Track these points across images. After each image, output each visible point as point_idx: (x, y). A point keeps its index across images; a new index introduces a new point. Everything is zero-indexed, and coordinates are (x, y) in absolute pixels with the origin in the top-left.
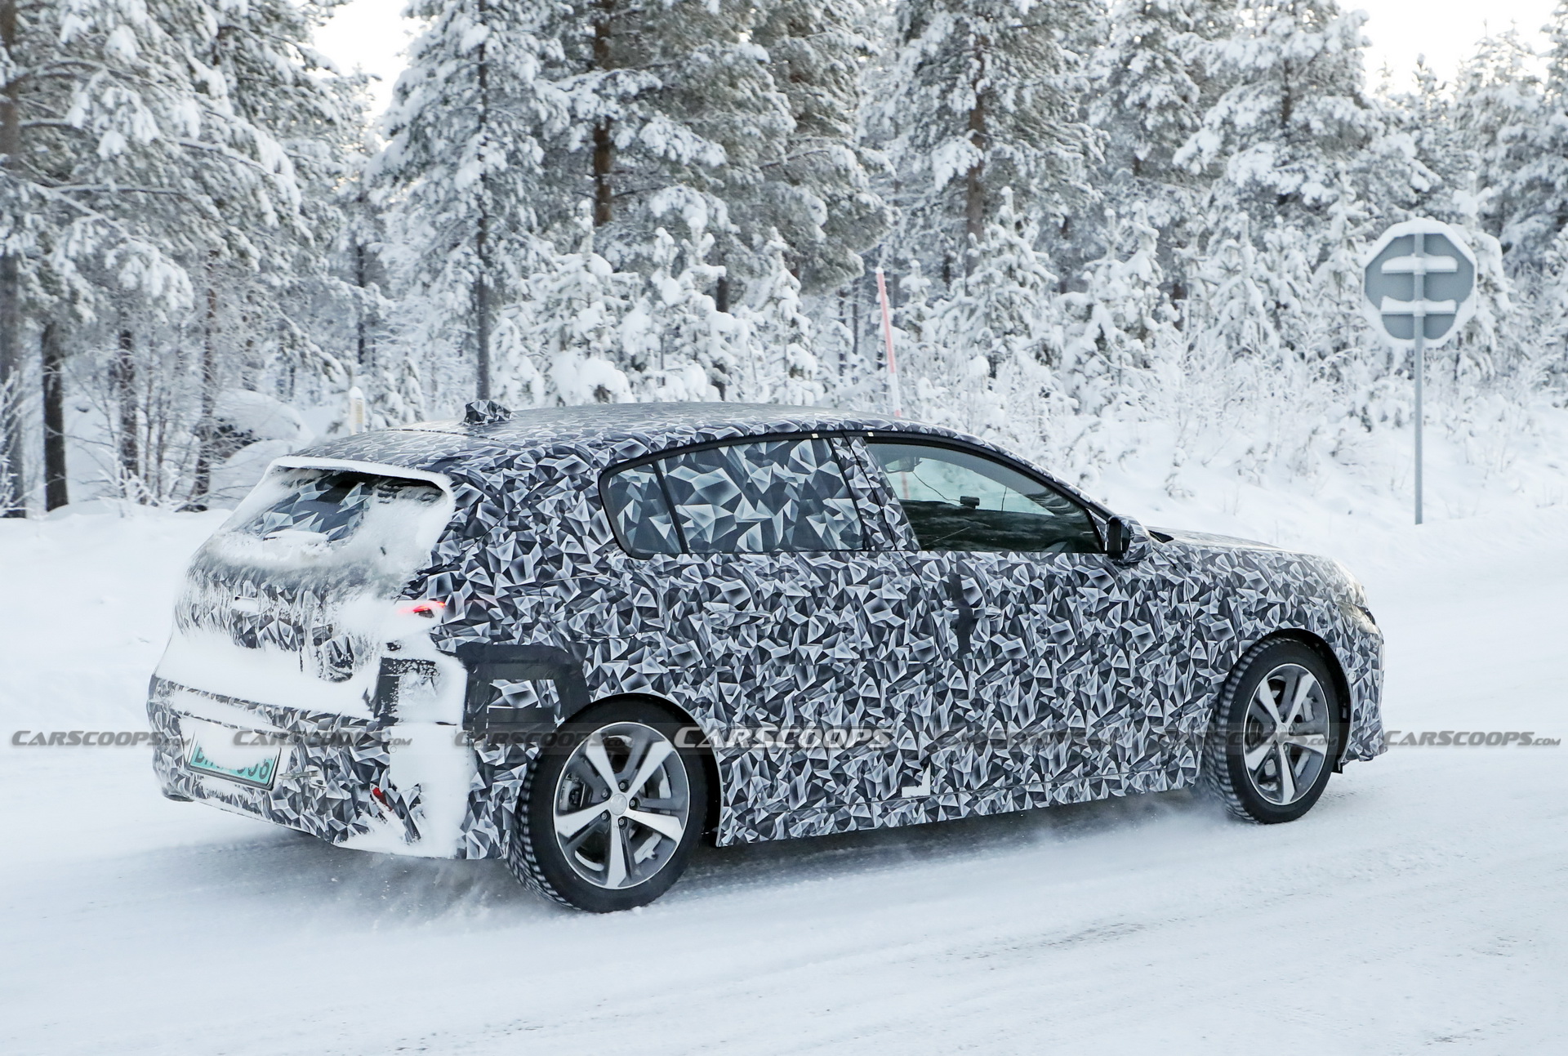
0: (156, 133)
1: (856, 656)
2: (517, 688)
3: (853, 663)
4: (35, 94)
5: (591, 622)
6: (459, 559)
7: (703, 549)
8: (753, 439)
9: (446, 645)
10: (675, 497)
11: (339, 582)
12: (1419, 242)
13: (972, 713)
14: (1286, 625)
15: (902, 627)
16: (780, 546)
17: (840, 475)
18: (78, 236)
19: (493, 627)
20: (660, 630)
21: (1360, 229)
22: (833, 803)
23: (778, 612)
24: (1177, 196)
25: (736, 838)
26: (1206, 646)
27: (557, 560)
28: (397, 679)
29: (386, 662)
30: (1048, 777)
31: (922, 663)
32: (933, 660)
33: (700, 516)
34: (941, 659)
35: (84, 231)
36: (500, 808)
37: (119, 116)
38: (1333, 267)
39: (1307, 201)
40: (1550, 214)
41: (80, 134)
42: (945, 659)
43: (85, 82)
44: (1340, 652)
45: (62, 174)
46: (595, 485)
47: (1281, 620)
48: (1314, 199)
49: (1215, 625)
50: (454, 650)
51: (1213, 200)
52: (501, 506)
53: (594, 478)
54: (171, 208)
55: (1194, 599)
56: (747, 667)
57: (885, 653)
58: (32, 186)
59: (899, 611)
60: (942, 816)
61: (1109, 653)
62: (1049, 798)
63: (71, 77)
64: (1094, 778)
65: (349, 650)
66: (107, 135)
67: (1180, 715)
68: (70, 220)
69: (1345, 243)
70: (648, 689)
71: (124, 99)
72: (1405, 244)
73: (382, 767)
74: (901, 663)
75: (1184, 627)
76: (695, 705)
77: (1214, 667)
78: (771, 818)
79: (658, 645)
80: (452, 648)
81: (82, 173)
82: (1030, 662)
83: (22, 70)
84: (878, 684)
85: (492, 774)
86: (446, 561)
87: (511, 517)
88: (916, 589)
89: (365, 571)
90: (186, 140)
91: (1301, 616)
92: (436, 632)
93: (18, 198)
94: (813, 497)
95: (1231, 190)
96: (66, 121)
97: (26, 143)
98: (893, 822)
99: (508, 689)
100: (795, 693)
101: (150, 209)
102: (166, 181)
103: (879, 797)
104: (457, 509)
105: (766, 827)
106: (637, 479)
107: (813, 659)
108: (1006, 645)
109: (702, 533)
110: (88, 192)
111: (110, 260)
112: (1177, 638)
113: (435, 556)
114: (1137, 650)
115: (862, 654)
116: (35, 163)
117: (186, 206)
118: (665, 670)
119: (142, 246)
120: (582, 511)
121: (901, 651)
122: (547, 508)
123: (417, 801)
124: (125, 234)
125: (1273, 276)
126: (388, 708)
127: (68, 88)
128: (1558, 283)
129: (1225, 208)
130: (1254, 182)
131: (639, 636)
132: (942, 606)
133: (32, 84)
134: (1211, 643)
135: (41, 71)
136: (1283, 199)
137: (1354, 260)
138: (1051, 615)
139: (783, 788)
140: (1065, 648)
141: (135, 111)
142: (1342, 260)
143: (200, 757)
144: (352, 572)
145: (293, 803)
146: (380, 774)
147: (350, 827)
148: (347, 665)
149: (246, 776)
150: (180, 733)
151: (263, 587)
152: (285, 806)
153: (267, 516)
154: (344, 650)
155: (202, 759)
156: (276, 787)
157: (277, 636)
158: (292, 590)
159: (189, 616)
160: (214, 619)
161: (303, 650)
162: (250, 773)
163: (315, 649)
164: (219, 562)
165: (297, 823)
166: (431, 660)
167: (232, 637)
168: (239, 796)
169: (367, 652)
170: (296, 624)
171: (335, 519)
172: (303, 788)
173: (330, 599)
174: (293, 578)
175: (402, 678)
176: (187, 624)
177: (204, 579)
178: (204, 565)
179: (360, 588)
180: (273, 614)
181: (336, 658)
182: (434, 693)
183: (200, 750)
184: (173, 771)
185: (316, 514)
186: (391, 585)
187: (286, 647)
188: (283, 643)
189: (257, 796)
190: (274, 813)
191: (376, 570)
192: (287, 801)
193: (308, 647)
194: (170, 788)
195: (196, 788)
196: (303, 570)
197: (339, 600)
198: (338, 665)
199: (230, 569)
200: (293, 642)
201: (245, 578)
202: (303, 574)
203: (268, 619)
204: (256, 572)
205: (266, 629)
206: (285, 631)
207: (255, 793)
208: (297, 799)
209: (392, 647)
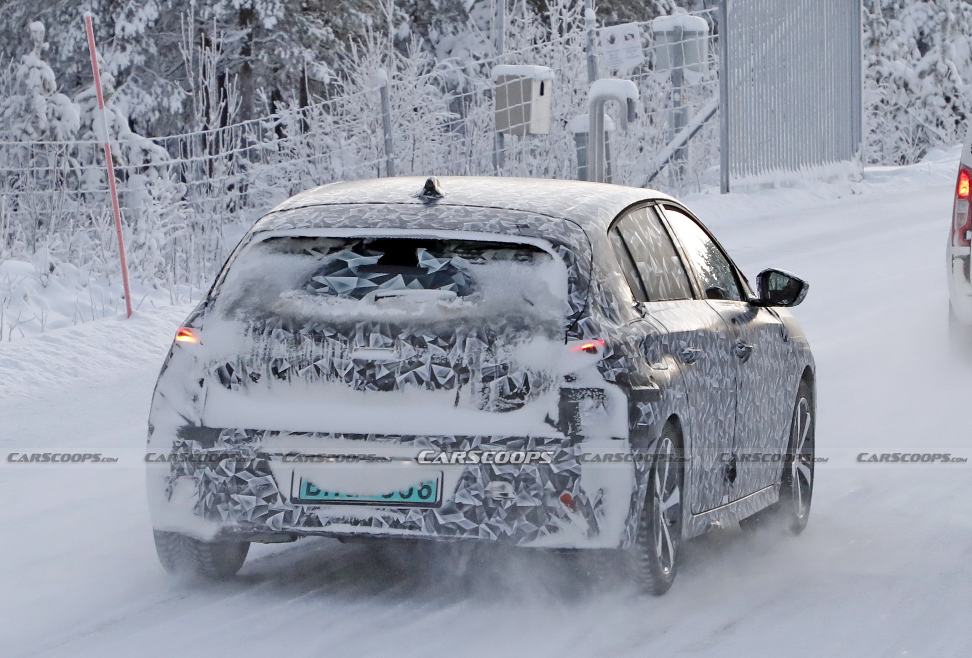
2: (646, 408)
6: (587, 307)
9: (609, 375)
11: (502, 330)
19: (626, 360)
28: (577, 404)
29: (565, 393)
36: (640, 506)
50: (614, 379)
65: (526, 383)
73: (575, 476)
85: (639, 479)
86: (580, 309)
89: (523, 319)
92: (601, 365)
99: (644, 410)
113: (573, 306)
123: (600, 502)
126: (574, 428)
143: (313, 490)
144: (510, 320)
145: (472, 515)
146: (573, 482)
147: (543, 528)
148: (521, 395)
149: (396, 498)
150: (270, 473)
151: (402, 337)
152: (460, 518)
153: (321, 279)
154: (519, 383)
155: (318, 492)
156: (445, 504)
157: (426, 377)
158: (446, 336)
159: (263, 370)
160: (318, 369)
161: (464, 387)
162: (402, 496)
163: (482, 385)
164: (307, 320)
165: (476, 531)
166: (601, 388)
167: (353, 383)
168: (384, 518)
169: (546, 384)
170: (456, 366)
171: (432, 278)
172: (485, 502)
173: (499, 342)
174: (443, 328)
175: (582, 403)
176: (255, 378)
177: (291, 335)
178: (280, 323)
179: (527, 332)
180: (421, 359)
181: (508, 391)
182: (606, 414)
183: (309, 485)
184: (258, 508)
185: (400, 276)
186: (554, 328)
187: (439, 386)
188: (434, 383)
189: (414, 515)
190: (443, 526)
191: (532, 317)
192: (462, 514)
193: (473, 384)
194: (246, 525)
195: (305, 518)
196: (451, 321)
197: (509, 343)
198: (508, 397)
199: (332, 325)
200: (450, 382)
201: (366, 332)
202: (453, 323)
203: (414, 364)
204: (383, 326)
205: (411, 373)
206: (440, 372)
207: (411, 513)
208: (477, 511)
209: (569, 378)
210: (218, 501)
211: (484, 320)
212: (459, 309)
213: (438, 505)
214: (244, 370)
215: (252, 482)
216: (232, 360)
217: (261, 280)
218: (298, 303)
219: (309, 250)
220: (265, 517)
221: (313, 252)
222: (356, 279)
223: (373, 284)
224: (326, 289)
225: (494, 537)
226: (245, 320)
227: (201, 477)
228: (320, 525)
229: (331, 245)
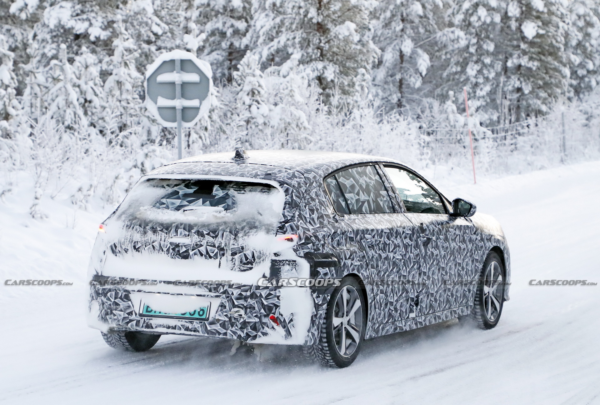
1: (401, 257)
2: (324, 271)
3: (401, 260)
6: (293, 217)
8: (356, 165)
9: (300, 253)
10: (343, 190)
11: (243, 229)
12: (178, 65)
13: (427, 282)
14: (495, 244)
15: (412, 245)
16: (373, 212)
17: (381, 182)
19: (314, 245)
20: (355, 246)
21: (132, 56)
22: (393, 320)
23: (382, 239)
24: (12, 32)
25: (370, 335)
27: (323, 217)
28: (280, 268)
29: (273, 262)
31: (416, 260)
32: (419, 259)
33: (351, 198)
36: (319, 323)
38: (117, 78)
39: (92, 38)
40: (224, 50)
42: (422, 259)
46: (322, 185)
48: (96, 37)
49: (480, 245)
50: (303, 255)
51: (35, 36)
52: (300, 194)
53: (322, 182)
56: (377, 262)
57: (408, 256)
59: (410, 238)
60: (418, 326)
61: (457, 256)
65: (253, 256)
69: (123, 64)
70: (356, 272)
72: (169, 65)
73: (277, 306)
74: (411, 260)
75: (473, 245)
76: (366, 278)
78: (379, 327)
79: (356, 253)
80: (302, 255)
82: (440, 260)
84: (406, 269)
85: (318, 308)
86: (289, 218)
87: (304, 199)
89: (255, 223)
92: (295, 248)
94: (377, 190)
95: (46, 30)
98: (407, 328)
99: (322, 271)
100: (387, 273)
103: (404, 317)
104: (286, 196)
105: (377, 331)
106: (332, 182)
107: (391, 258)
108: (435, 253)
109: (353, 205)
113: (284, 215)
114: (463, 255)
115: (403, 257)
118: (359, 264)
120: (323, 196)
121: (411, 256)
122: (313, 195)
123: (291, 320)
125: (81, 82)
128: (241, 90)
129: (43, 40)
130: (60, 26)
131: (351, 249)
132: (420, 236)
134: (479, 252)
136: (77, 37)
137: (129, 75)
138: (444, 240)
139: (382, 314)
142: (122, 74)
143: (149, 310)
144: (248, 223)
145: (223, 325)
146: (276, 309)
147: (259, 334)
148: (251, 263)
149: (188, 316)
150: (130, 300)
151: (193, 231)
152: (217, 327)
153: (164, 201)
154: (250, 257)
155: (152, 310)
156: (211, 319)
157: (204, 252)
158: (214, 232)
159: (130, 247)
160: (154, 247)
161: (223, 258)
162: (190, 314)
163: (231, 257)
164: (151, 221)
165: (225, 334)
166: (294, 260)
167: (169, 255)
168: (182, 325)
169: (264, 257)
170: (219, 247)
171: (216, 201)
172: (230, 319)
173: (240, 235)
174: (213, 227)
175: (282, 268)
176: (126, 251)
177: (142, 229)
178: (138, 223)
179: (255, 230)
180: (202, 243)
181: (244, 261)
182: (296, 274)
183: (148, 307)
184: (124, 318)
185: (201, 199)
186: (271, 228)
187: (210, 257)
188: (208, 256)
189: (196, 324)
190: (209, 330)
191: (260, 222)
192: (218, 325)
193: (227, 257)
194: (119, 327)
195: (145, 324)
196: (217, 223)
197: (245, 235)
198: (245, 264)
199: (162, 225)
200: (216, 255)
201: (177, 228)
202: (218, 225)
203: (198, 246)
204: (185, 225)
205: (197, 250)
206: (211, 250)
207: (194, 323)
208: (226, 323)
209: (276, 255)
210: (107, 314)
211: (235, 223)
212: (223, 217)
213: (208, 319)
214: (121, 247)
215: (123, 305)
216: (116, 241)
217: (137, 201)
218: (149, 213)
219: (165, 186)
220: (128, 323)
221: (166, 187)
222: (180, 200)
223: (187, 204)
224: (164, 206)
225: (235, 337)
226: (124, 221)
227: (100, 301)
228: (152, 328)
229: (176, 183)
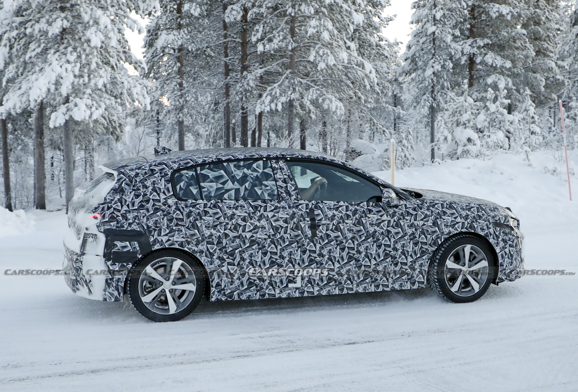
0: (335, 62)
1: (266, 237)
2: (123, 244)
3: (265, 239)
4: (300, 52)
5: (156, 222)
6: (112, 200)
7: (209, 198)
8: (239, 160)
10: (201, 180)
13: (318, 258)
14: (464, 230)
15: (287, 227)
16: (242, 198)
17: (272, 173)
18: (311, 93)
20: (184, 226)
22: (259, 288)
23: (233, 221)
25: (217, 299)
26: (426, 237)
27: (148, 201)
28: (87, 239)
29: (85, 235)
30: (354, 282)
31: (295, 240)
32: (300, 239)
33: (210, 187)
34: (304, 239)
35: (313, 92)
36: (117, 285)
37: (324, 58)
41: (312, 63)
42: (306, 239)
43: (314, 48)
44: (491, 240)
45: (307, 75)
46: (169, 176)
47: (462, 228)
49: (430, 230)
52: (132, 182)
53: (170, 174)
54: (338, 84)
55: (422, 220)
56: (219, 239)
57: (279, 236)
58: (298, 79)
59: (286, 221)
60: (306, 294)
61: (381, 238)
62: (355, 289)
63: (310, 46)
64: (376, 283)
66: (320, 63)
67: (415, 262)
68: (309, 89)
70: (177, 246)
71: (325, 52)
74: (286, 240)
75: (416, 230)
76: (197, 252)
77: (430, 245)
78: (232, 292)
79: (181, 231)
80: (102, 230)
81: (313, 75)
82: (344, 241)
83: (296, 45)
84: (276, 247)
87: (134, 186)
88: (294, 214)
90: (343, 64)
91: (471, 227)
92: (98, 224)
93: (294, 83)
94: (258, 181)
96: (309, 59)
97: (297, 66)
98: (284, 295)
99: (120, 245)
100: (240, 249)
101: (332, 85)
102: (337, 76)
103: (279, 287)
104: (116, 183)
105: (231, 295)
106: (187, 174)
107: (248, 237)
108: (333, 235)
109: (210, 193)
110: (314, 80)
111: (320, 100)
112: (413, 234)
114: (394, 238)
115: (269, 237)
116: (299, 72)
117: (343, 84)
118: (183, 240)
119: (330, 96)
120: (162, 184)
121: (285, 236)
122: (148, 183)
123: (90, 281)
124: (325, 93)
126: (84, 249)
127: (309, 50)
131: (174, 228)
132: (304, 220)
133: (299, 49)
134: (429, 236)
135: (302, 45)
138: (354, 224)
139: (237, 282)
140: (360, 237)
141: (328, 56)
166: (96, 234)
169: (82, 230)
182: (96, 245)
186: (90, 208)
191: (88, 204)
209: (87, 229)
